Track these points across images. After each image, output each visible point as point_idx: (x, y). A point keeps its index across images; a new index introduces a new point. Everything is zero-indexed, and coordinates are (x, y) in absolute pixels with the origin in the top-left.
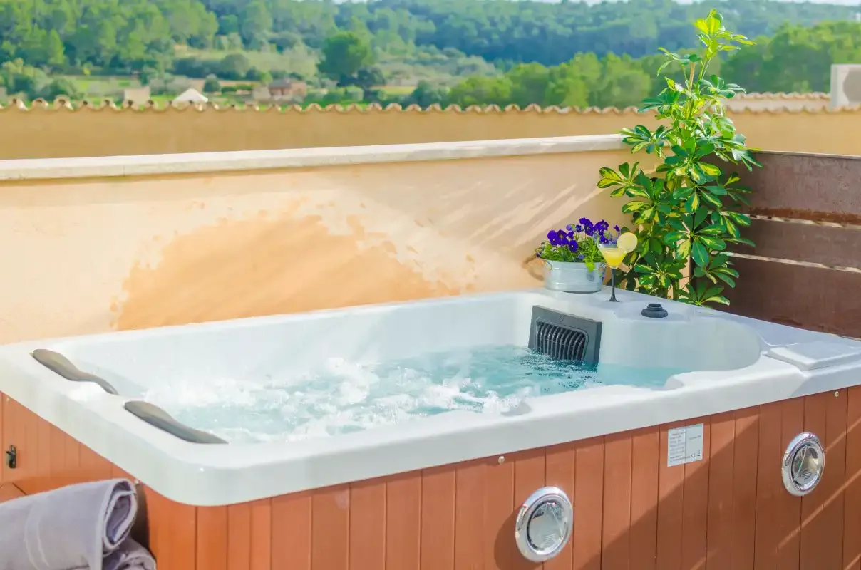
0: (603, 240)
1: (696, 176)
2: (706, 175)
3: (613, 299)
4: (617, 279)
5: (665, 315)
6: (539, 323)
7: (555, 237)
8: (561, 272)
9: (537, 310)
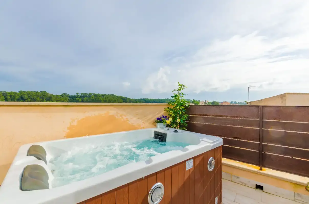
0: (166, 119)
1: (181, 108)
2: (182, 108)
3: (168, 129)
4: (168, 126)
5: (178, 132)
6: (155, 134)
7: (158, 119)
8: (159, 125)
9: (155, 132)
